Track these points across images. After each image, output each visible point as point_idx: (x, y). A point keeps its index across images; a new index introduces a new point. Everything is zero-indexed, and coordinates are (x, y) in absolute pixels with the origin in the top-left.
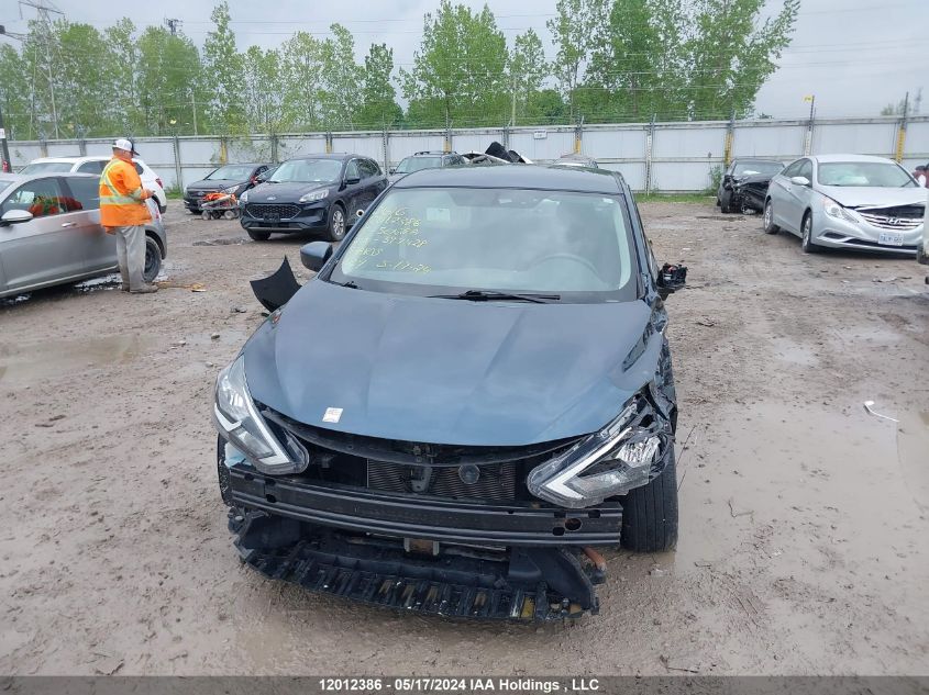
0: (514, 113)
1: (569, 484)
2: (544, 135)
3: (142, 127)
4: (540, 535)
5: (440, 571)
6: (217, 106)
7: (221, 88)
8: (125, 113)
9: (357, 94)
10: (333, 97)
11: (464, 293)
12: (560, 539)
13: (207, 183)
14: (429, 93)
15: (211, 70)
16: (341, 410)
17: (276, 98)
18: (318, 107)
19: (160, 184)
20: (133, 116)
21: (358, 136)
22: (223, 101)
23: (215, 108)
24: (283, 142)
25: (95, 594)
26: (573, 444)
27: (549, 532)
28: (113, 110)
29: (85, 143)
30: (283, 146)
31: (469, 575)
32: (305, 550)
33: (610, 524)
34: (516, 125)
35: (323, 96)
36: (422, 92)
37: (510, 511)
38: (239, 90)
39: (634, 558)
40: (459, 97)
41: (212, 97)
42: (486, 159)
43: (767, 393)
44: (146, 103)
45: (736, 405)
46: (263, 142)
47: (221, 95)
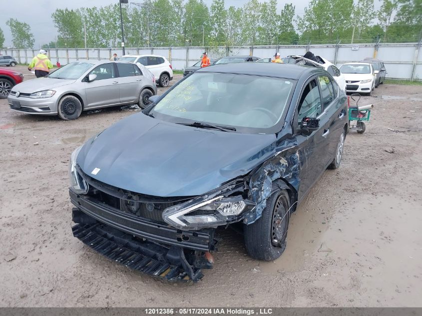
0: (353, 37)
1: (180, 218)
2: (357, 48)
3: (182, 43)
4: (172, 240)
5: (142, 248)
7: (216, 26)
8: (177, 36)
9: (275, 28)
10: (264, 30)
11: (192, 123)
12: (180, 244)
13: (194, 68)
14: (311, 27)
15: (213, 17)
16: (99, 170)
17: (239, 30)
18: (257, 34)
19: (171, 67)
20: (179, 38)
21: (265, 48)
22: (217, 31)
23: (212, 34)
24: (231, 50)
25: (28, 230)
26: (189, 200)
27: (175, 239)
28: (172, 35)
29: (153, 49)
30: (231, 52)
31: (152, 252)
32: (97, 228)
33: (202, 241)
34: (353, 43)
35: (260, 29)
36: (307, 27)
37: (159, 227)
38: (223, 27)
39: (250, 261)
40: (326, 29)
41: (212, 29)
42: (302, 60)
43: (395, 192)
44: (185, 32)
45: (371, 196)
46: (223, 50)
47: (216, 29)
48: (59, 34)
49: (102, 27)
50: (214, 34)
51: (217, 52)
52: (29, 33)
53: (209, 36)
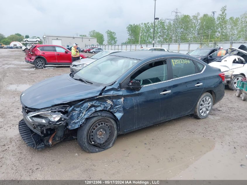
3: (195, 40)
6: (217, 34)
7: (219, 29)
13: (187, 55)
15: (218, 25)
23: (216, 35)
28: (190, 36)
29: (169, 44)
30: (217, 45)
38: (224, 30)
41: (216, 32)
46: (212, 44)
47: (219, 31)
48: (129, 37)
49: (151, 32)
50: (218, 34)
51: (208, 45)
52: (115, 37)
53: (214, 36)
